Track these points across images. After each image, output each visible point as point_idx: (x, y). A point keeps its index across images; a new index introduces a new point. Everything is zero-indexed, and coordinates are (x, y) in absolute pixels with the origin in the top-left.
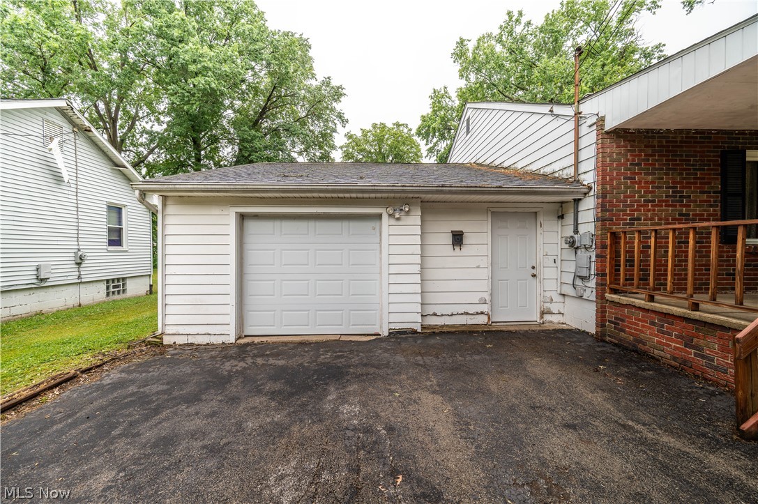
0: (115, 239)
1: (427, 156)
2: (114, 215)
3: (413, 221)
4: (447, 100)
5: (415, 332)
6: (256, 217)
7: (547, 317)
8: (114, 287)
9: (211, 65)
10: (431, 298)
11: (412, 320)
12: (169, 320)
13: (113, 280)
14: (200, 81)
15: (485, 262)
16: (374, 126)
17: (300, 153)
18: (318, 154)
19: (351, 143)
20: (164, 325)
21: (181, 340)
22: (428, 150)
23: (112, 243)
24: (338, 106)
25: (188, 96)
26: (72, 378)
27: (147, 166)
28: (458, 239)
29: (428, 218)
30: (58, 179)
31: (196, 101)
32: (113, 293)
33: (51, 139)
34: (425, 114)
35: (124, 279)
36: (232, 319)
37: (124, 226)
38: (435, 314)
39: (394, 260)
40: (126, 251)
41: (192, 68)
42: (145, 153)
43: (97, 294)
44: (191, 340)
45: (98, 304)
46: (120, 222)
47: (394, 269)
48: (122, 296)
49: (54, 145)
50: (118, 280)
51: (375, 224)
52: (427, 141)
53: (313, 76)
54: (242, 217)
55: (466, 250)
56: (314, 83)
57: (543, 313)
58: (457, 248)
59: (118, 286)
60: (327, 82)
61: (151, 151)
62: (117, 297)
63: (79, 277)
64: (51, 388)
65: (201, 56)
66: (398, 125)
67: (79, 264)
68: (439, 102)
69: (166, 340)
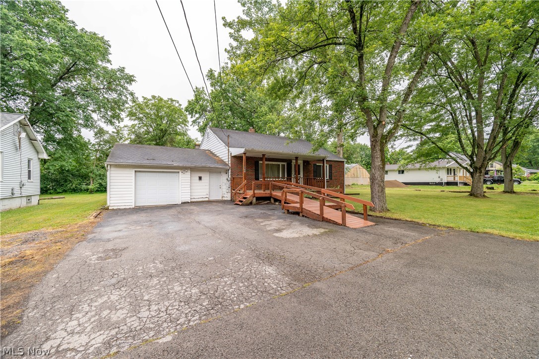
1: (192, 125)
3: (188, 174)
4: (204, 95)
5: (189, 202)
6: (140, 171)
7: (223, 198)
8: (28, 200)
10: (193, 194)
11: (188, 199)
12: (111, 202)
13: (28, 197)
15: (208, 184)
16: (154, 97)
19: (135, 106)
21: (115, 208)
22: (192, 122)
28: (200, 178)
29: (192, 173)
32: (28, 203)
34: (190, 100)
35: (31, 196)
36: (133, 201)
37: (31, 170)
38: (194, 198)
39: (183, 184)
43: (24, 202)
44: (119, 207)
47: (183, 186)
51: (178, 174)
52: (192, 116)
53: (109, 61)
54: (135, 171)
55: (203, 181)
57: (222, 197)
58: (200, 181)
60: (122, 69)
63: (21, 194)
66: (172, 100)
67: (21, 188)
68: (199, 95)
69: (110, 208)
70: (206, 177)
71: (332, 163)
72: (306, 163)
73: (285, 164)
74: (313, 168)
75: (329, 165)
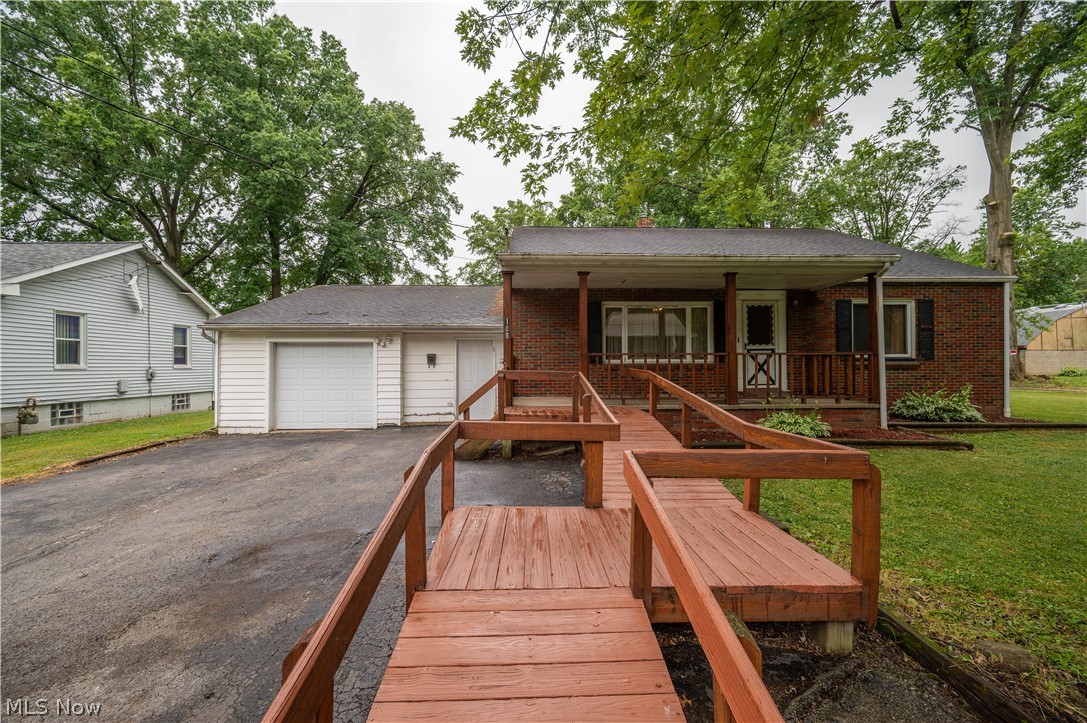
0: (180, 357)
2: (180, 335)
3: (395, 348)
8: (179, 402)
9: (286, 154)
10: (410, 402)
11: (395, 418)
12: (222, 417)
13: (178, 396)
14: (274, 174)
15: (452, 376)
17: (408, 244)
18: (431, 244)
20: (219, 420)
21: (230, 431)
23: (177, 361)
24: (451, 188)
25: (260, 189)
26: (162, 444)
27: (213, 261)
28: (432, 360)
29: (406, 345)
30: (134, 308)
31: (270, 194)
32: (178, 407)
33: (131, 277)
35: (188, 395)
36: (266, 417)
37: (188, 346)
38: (416, 415)
39: (382, 375)
40: (190, 369)
41: (265, 158)
42: (211, 245)
43: (164, 407)
44: (238, 431)
45: (166, 415)
46: (184, 342)
47: (381, 382)
48: (185, 410)
49: (133, 282)
50: (183, 395)
51: (368, 349)
53: (421, 149)
54: (275, 346)
55: (438, 367)
56: (420, 157)
58: (432, 367)
59: (182, 401)
60: (437, 157)
61: (218, 244)
62: (181, 411)
63: (149, 392)
64: (152, 446)
65: (276, 143)
67: (150, 380)
69: (221, 431)
70: (447, 355)
71: (930, 293)
72: (803, 300)
73: (708, 305)
74: (833, 317)
75: (919, 303)
